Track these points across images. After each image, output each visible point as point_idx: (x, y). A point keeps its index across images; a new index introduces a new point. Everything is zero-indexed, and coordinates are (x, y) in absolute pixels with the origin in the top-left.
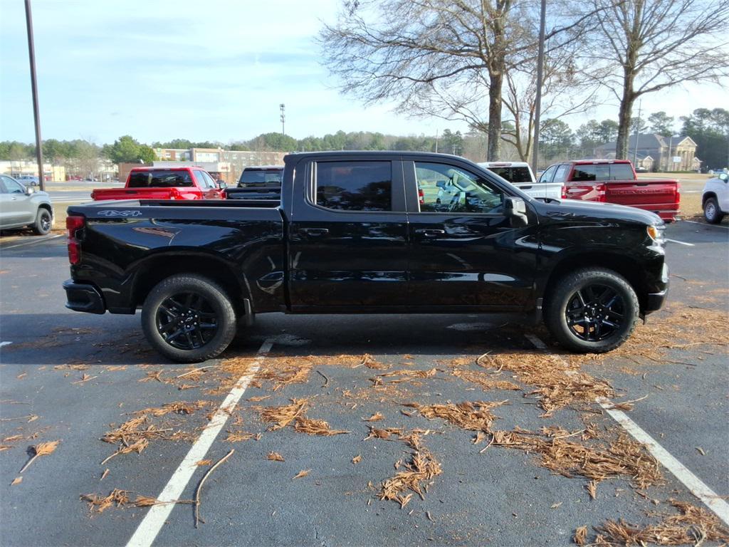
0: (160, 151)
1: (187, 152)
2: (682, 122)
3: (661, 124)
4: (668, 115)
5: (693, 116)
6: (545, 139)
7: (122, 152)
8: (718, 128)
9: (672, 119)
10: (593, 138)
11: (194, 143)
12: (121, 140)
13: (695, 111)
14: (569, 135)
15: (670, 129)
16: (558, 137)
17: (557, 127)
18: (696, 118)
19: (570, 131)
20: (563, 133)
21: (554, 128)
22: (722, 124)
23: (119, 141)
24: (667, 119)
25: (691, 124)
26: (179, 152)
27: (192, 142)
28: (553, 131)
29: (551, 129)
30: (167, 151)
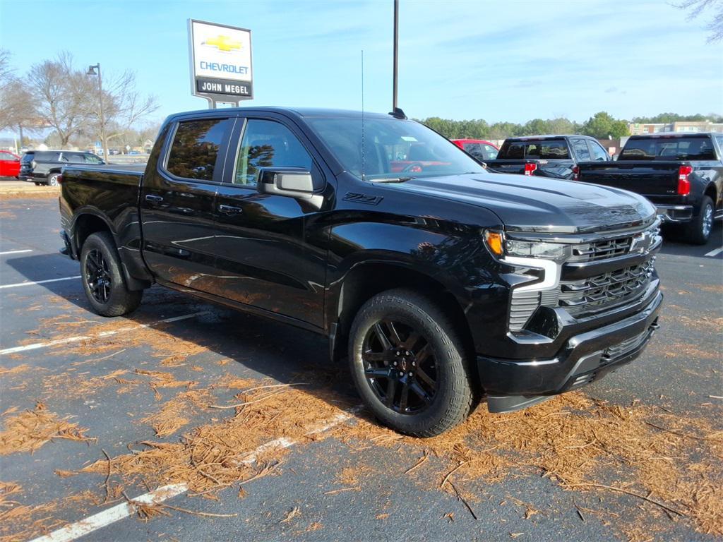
0: (638, 127)
1: (668, 126)
7: (593, 128)
11: (683, 117)
12: (596, 116)
23: (593, 118)
26: (657, 126)
27: (680, 115)
30: (645, 126)
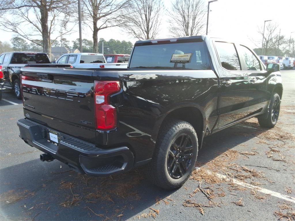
2: (73, 43)
3: (65, 43)
4: (67, 40)
5: (77, 41)
6: (16, 46)
8: (85, 46)
9: (69, 41)
10: (38, 47)
13: (77, 39)
14: (27, 45)
15: (68, 45)
16: (22, 45)
17: (21, 41)
18: (78, 42)
19: (27, 43)
20: (24, 44)
21: (19, 41)
22: (87, 45)
24: (67, 41)
25: (76, 44)
28: (19, 43)
29: (18, 42)
